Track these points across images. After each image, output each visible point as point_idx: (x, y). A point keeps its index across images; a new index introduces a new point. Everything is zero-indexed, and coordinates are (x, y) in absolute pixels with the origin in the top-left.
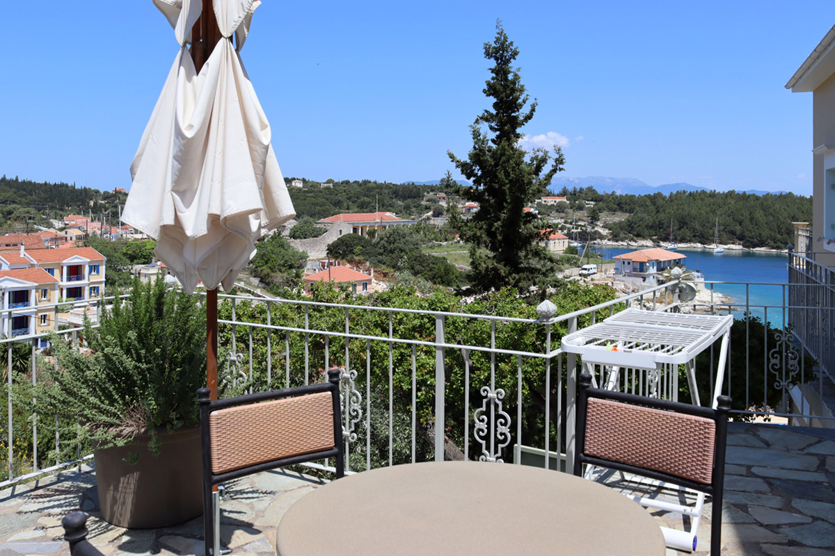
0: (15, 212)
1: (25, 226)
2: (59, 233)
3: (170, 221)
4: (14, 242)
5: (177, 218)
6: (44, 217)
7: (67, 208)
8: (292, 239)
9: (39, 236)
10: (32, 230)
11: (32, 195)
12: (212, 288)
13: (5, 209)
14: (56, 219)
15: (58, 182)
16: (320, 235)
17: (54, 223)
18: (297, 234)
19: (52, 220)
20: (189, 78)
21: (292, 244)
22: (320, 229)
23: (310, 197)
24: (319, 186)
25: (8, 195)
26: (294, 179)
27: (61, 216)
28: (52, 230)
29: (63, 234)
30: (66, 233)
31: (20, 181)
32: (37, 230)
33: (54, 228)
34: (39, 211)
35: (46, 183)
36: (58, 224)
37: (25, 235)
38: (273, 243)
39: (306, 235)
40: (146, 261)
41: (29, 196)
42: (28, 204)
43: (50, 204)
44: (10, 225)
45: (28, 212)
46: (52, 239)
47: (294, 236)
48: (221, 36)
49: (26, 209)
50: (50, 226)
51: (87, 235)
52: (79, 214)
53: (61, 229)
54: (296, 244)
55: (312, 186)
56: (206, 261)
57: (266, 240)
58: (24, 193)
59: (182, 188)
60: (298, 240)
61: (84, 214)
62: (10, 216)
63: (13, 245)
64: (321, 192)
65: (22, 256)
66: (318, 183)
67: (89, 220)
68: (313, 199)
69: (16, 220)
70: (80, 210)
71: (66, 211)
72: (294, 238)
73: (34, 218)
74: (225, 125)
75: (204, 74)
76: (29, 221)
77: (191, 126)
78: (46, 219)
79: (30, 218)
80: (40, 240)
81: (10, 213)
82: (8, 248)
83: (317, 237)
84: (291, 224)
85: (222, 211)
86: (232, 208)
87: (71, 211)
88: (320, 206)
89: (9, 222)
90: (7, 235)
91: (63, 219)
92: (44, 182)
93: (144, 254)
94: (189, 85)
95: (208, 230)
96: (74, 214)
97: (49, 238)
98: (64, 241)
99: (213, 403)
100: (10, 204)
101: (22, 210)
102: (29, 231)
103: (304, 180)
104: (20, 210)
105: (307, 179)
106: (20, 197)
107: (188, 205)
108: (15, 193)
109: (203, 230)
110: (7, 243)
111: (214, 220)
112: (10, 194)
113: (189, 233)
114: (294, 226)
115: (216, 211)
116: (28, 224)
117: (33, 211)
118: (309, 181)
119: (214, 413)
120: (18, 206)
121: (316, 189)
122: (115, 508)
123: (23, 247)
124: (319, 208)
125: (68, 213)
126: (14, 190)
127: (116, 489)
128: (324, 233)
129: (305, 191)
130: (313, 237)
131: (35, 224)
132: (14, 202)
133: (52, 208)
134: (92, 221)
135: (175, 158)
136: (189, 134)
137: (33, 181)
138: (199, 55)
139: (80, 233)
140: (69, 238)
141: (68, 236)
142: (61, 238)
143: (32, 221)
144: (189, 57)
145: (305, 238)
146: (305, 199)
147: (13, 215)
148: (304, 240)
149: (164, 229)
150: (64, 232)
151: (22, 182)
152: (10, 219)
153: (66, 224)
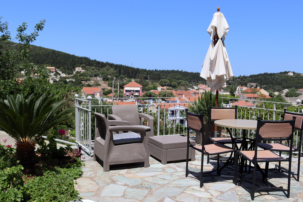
0: (181, 83)
1: (185, 88)
2: (196, 91)
3: (209, 76)
4: (181, 93)
5: (210, 76)
6: (191, 85)
7: (199, 82)
8: (286, 97)
9: (189, 92)
10: (187, 90)
11: (187, 77)
12: (217, 90)
13: (178, 82)
14: (195, 86)
15: (196, 72)
16: (299, 96)
17: (195, 87)
18: (288, 95)
19: (194, 86)
20: (213, 47)
21: (286, 99)
22: (299, 93)
23: (296, 80)
24: (300, 75)
25: (179, 76)
26: (289, 72)
27: (197, 85)
28: (194, 90)
29: (197, 91)
30: (199, 91)
31: (183, 71)
32: (189, 90)
33: (195, 89)
34: (190, 82)
35: (192, 72)
36: (196, 88)
37: (185, 91)
38: (278, 98)
39: (292, 96)
40: (227, 103)
41: (186, 77)
42: (186, 80)
43: (193, 80)
44: (180, 87)
45: (186, 83)
46: (194, 93)
47: (287, 96)
48: (219, 39)
49: (185, 82)
50: (193, 88)
51: (206, 92)
52: (203, 84)
53: (197, 90)
54: (287, 99)
55: (297, 75)
56: (216, 84)
57: (275, 97)
58: (185, 76)
59: (211, 70)
60: (288, 98)
61: (205, 84)
62: (180, 84)
63: (181, 95)
64: (301, 78)
65: (183, 98)
66: (300, 74)
67: (207, 86)
68: (297, 81)
69: (182, 86)
70: (204, 83)
71: (199, 83)
72: (287, 97)
73: (188, 85)
74: (219, 57)
75: (216, 47)
76: (186, 86)
77: (212, 58)
78: (192, 86)
79: (186, 85)
80: (190, 93)
81: (180, 83)
82: (179, 95)
83: (297, 97)
84: (286, 91)
85: (218, 74)
86: (220, 74)
87: (201, 83)
88: (301, 84)
89: (179, 86)
90: (179, 91)
91: (198, 86)
92: (191, 72)
93: (226, 100)
94: (213, 49)
95: (216, 78)
96: (202, 84)
97: (193, 93)
98: (198, 94)
99: (212, 107)
100: (180, 80)
101: (184, 82)
102: (186, 90)
103: (294, 73)
104: (183, 82)
105: (295, 72)
106: (183, 77)
107: (212, 74)
108: (182, 76)
109: (215, 78)
110: (179, 94)
111: (217, 76)
112: (180, 76)
113: (212, 79)
114: (287, 92)
115: (217, 75)
116: (185, 87)
117: (188, 82)
118: (296, 73)
119: (212, 109)
120: (183, 81)
121: (299, 76)
122: (199, 139)
123: (184, 95)
124: (300, 84)
125: (200, 83)
126: (181, 75)
127: (199, 135)
128: (300, 95)
129: (294, 77)
130: (296, 97)
131: (188, 87)
132: (181, 79)
133: (194, 82)
134: (208, 87)
135: (210, 64)
136: (212, 59)
137: (188, 72)
138: (215, 42)
139: (204, 91)
140: (199, 93)
141: (199, 92)
142: (197, 93)
143: (187, 86)
144: (213, 43)
145: (292, 97)
146: (294, 81)
147: (181, 84)
148: (291, 98)
149: (208, 78)
150: (198, 91)
151: (184, 72)
152: (180, 85)
153: (199, 88)
